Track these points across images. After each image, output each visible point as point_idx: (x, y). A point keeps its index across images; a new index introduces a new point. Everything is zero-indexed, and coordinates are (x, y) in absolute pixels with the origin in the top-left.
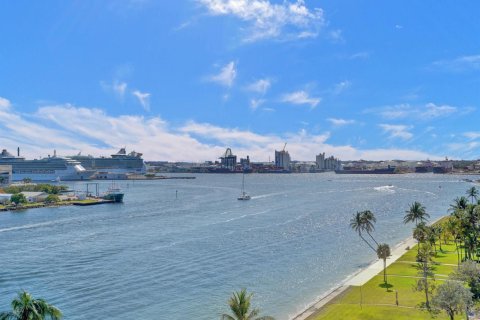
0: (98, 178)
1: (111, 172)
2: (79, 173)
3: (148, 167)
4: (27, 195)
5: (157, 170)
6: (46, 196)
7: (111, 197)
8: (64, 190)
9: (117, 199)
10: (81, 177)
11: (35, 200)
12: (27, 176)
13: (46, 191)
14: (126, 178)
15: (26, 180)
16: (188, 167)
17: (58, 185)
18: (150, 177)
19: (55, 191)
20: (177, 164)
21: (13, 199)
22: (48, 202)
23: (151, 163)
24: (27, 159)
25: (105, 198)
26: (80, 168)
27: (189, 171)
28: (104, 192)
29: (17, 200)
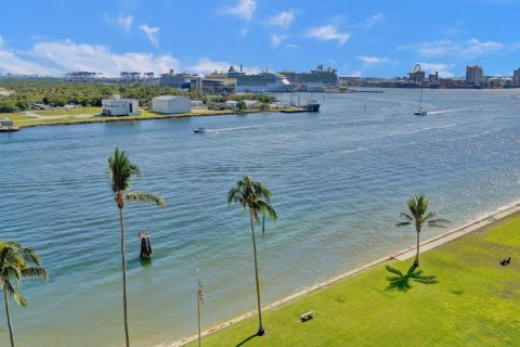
0: (299, 91)
1: (310, 85)
2: (285, 86)
3: (341, 82)
4: (248, 103)
5: (349, 85)
6: (261, 104)
7: (310, 107)
8: (273, 100)
9: (314, 109)
10: (287, 90)
11: (253, 107)
12: (247, 87)
13: (261, 99)
14: (323, 91)
15: (247, 91)
16: (378, 82)
17: (270, 95)
18: (343, 91)
19: (267, 101)
20: (368, 79)
21: (238, 106)
22: (262, 109)
23: (344, 79)
24: (247, 74)
25: (305, 107)
26: (286, 82)
27: (377, 86)
28: (304, 103)
29: (240, 106)
